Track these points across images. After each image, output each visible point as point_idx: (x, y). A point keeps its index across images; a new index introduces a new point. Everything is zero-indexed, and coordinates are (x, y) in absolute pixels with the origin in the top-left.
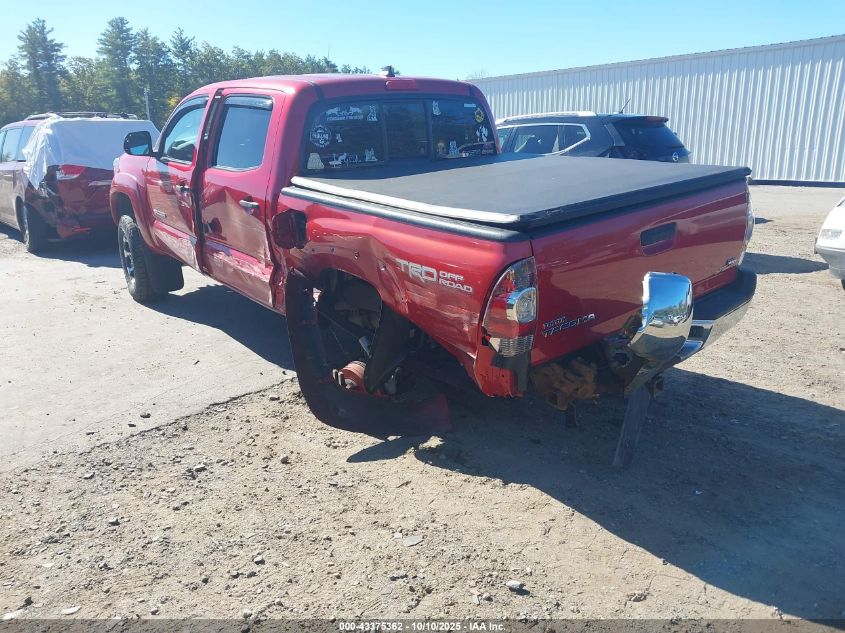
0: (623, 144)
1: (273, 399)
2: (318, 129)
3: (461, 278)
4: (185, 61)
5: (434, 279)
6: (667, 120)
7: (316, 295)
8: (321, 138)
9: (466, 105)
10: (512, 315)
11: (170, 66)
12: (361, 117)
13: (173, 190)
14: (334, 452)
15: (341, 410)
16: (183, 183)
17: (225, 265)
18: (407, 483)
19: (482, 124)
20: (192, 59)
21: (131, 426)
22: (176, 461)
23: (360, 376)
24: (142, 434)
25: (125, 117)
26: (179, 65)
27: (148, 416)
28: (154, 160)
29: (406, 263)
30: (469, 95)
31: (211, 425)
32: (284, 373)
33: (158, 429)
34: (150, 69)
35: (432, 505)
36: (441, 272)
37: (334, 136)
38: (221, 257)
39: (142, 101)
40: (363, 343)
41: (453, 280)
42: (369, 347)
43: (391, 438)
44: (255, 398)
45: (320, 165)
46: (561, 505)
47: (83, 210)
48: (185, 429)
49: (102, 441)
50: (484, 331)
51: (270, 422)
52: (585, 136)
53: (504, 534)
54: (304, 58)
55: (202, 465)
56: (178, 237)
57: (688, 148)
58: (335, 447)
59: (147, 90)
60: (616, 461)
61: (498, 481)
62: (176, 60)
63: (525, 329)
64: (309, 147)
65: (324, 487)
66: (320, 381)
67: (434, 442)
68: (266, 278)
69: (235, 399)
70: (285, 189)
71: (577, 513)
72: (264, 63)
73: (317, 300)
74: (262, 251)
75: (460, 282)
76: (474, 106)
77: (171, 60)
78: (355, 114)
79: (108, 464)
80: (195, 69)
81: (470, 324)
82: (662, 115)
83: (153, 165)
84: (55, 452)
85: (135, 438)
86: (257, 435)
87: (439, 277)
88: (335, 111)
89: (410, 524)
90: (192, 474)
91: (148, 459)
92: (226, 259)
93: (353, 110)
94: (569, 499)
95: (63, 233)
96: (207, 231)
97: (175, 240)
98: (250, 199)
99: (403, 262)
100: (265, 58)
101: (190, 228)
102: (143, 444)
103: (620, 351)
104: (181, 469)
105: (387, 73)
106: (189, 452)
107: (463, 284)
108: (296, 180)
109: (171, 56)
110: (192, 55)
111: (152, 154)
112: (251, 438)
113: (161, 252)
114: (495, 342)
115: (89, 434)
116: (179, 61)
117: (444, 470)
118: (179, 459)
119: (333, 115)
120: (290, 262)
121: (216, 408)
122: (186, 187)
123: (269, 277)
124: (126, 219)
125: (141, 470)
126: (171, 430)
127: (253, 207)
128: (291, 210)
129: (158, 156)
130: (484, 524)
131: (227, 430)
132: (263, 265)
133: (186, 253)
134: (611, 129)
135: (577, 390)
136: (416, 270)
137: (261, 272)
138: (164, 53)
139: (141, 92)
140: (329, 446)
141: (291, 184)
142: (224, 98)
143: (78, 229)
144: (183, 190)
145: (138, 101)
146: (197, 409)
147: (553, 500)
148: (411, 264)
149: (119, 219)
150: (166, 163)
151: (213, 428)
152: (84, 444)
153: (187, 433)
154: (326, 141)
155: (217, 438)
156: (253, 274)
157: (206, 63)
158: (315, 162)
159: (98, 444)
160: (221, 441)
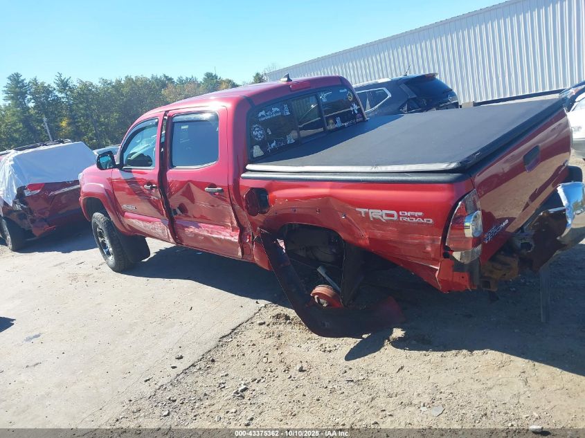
0: (415, 96)
1: (261, 324)
2: (255, 128)
3: (421, 214)
4: (67, 95)
5: (396, 218)
6: (437, 74)
7: (282, 244)
8: (258, 133)
9: (341, 91)
10: (469, 233)
11: (57, 100)
12: (280, 114)
13: (141, 190)
14: (331, 355)
15: (326, 323)
16: (149, 183)
17: (197, 235)
18: (402, 368)
19: (353, 101)
20: (71, 92)
21: (174, 367)
22: (222, 387)
23: (329, 295)
24: (185, 372)
25: (63, 142)
26: (63, 98)
27: (181, 357)
28: (117, 170)
29: (367, 210)
30: (340, 84)
31: (230, 354)
32: (257, 302)
33: (193, 365)
34: (43, 104)
35: (431, 380)
36: (400, 213)
37: (266, 131)
38: (191, 230)
39: (42, 128)
40: (320, 270)
41: (414, 216)
42: (326, 273)
43: (365, 336)
44: (247, 325)
45: (261, 153)
46: (520, 359)
47: (47, 214)
48: (213, 361)
49: (160, 384)
50: (447, 248)
51: (271, 341)
52: (387, 96)
53: (496, 391)
54: (149, 77)
55: (243, 387)
56: (150, 222)
57: (455, 90)
58: (330, 351)
59: (45, 119)
60: (543, 319)
61: (465, 351)
62: (60, 95)
63: (477, 241)
64: (252, 142)
65: (343, 383)
66: (307, 306)
67: (398, 333)
68: (236, 239)
69: (234, 329)
70: (243, 175)
71: (537, 364)
72: (123, 86)
73: (284, 247)
74: (228, 221)
75: (419, 217)
76: (345, 90)
77: (57, 96)
78: (276, 112)
79: (174, 401)
80: (75, 98)
81: (432, 245)
82: (432, 72)
83: (116, 174)
84: (131, 401)
85: (181, 376)
86: (267, 354)
87: (399, 216)
88: (263, 113)
89: (426, 399)
90: (240, 394)
91: (201, 391)
92: (196, 231)
93: (275, 109)
94: (523, 354)
95: (37, 232)
96: (176, 213)
97: (148, 224)
98: (213, 186)
99: (363, 211)
100: (123, 82)
101: (163, 215)
102: (190, 379)
103: (523, 241)
104: (229, 393)
105: (286, 79)
106: (227, 378)
107: (423, 218)
108: (249, 167)
109: (57, 93)
110: (71, 90)
111: (115, 166)
112: (265, 357)
113: (132, 234)
114: (457, 255)
115: (146, 381)
116: (63, 95)
117: (421, 352)
118: (223, 386)
119: (263, 116)
120: (254, 225)
121: (225, 340)
122: (154, 185)
123: (237, 237)
124: (97, 215)
125: (200, 400)
126: (202, 364)
127: (218, 191)
128: (252, 189)
129: (120, 167)
130: (477, 386)
131: (244, 355)
132: (230, 231)
133: (160, 231)
134: (404, 88)
135: (505, 275)
136: (375, 214)
137: (230, 235)
138: (51, 92)
139: (42, 121)
140: (324, 351)
141: (246, 171)
142: (171, 118)
143: (47, 227)
144: (152, 188)
145: (39, 128)
146: (213, 344)
147: (513, 357)
148: (371, 211)
149: (91, 217)
150: (129, 171)
151: (233, 356)
152: (148, 390)
153: (216, 364)
154: (261, 135)
155: (240, 362)
156: (223, 237)
157: (82, 93)
158: (257, 151)
159: (157, 387)
160: (244, 365)
